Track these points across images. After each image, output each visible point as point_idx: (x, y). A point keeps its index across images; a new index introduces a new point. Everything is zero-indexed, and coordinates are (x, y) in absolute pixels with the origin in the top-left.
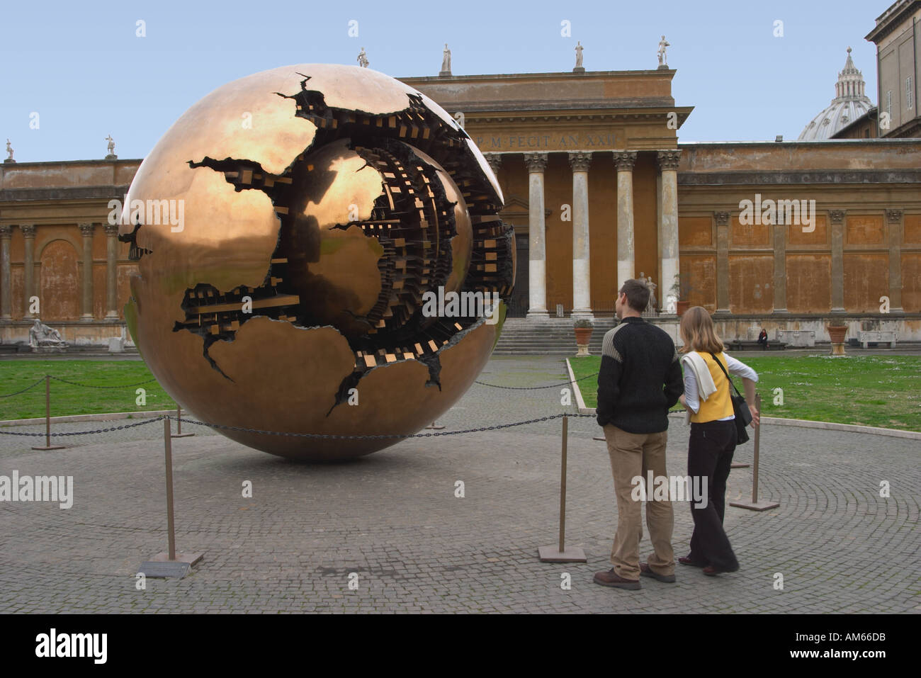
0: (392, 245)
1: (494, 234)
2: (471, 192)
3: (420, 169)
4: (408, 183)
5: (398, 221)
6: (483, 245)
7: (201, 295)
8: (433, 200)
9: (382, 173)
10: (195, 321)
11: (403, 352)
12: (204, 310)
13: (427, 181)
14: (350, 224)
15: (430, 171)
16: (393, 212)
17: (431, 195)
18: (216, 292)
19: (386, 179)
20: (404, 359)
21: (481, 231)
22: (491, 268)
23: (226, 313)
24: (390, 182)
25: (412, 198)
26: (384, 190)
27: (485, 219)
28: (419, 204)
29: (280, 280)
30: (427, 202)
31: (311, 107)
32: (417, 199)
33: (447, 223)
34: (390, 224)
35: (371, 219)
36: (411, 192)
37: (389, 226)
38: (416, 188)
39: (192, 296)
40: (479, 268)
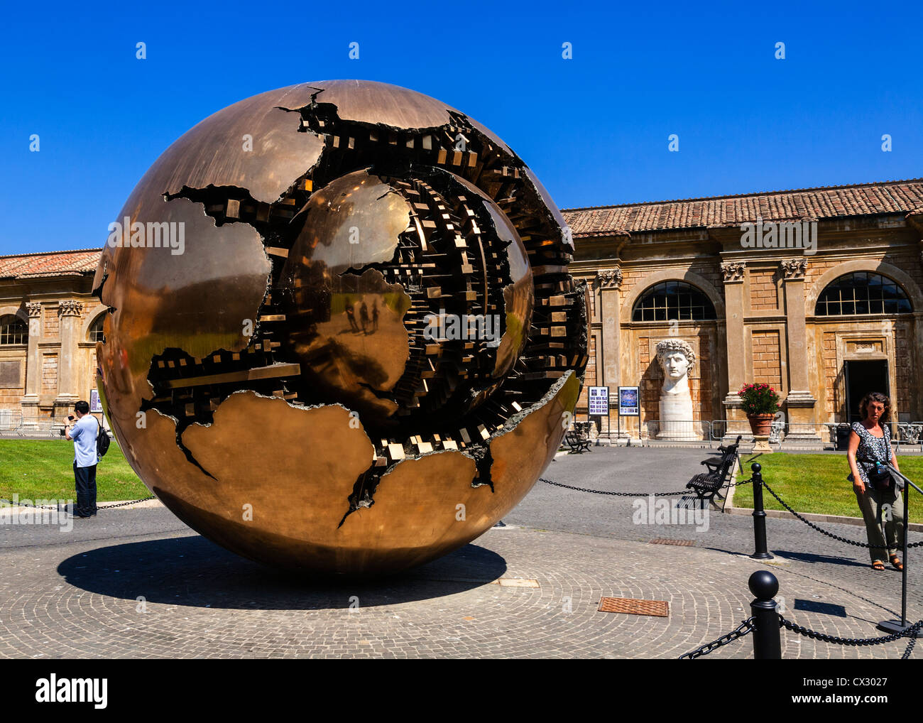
0: (424, 296)
1: (562, 289)
2: (532, 236)
3: (462, 198)
4: (446, 216)
5: (433, 265)
6: (548, 302)
7: (171, 364)
8: (479, 239)
9: (412, 203)
10: (168, 399)
11: (443, 438)
12: (176, 384)
13: (471, 213)
14: (367, 267)
15: (475, 202)
16: (426, 253)
17: (477, 230)
18: (190, 360)
19: (417, 210)
20: (444, 449)
21: (545, 286)
22: (558, 332)
23: (206, 387)
24: (422, 215)
25: (452, 235)
26: (413, 223)
27: (550, 269)
28: (460, 242)
29: (277, 344)
30: (471, 239)
31: (322, 124)
32: (458, 237)
33: (498, 267)
34: (421, 268)
35: (395, 261)
36: (450, 227)
37: (421, 272)
38: (457, 224)
39: (161, 364)
40: (544, 331)
